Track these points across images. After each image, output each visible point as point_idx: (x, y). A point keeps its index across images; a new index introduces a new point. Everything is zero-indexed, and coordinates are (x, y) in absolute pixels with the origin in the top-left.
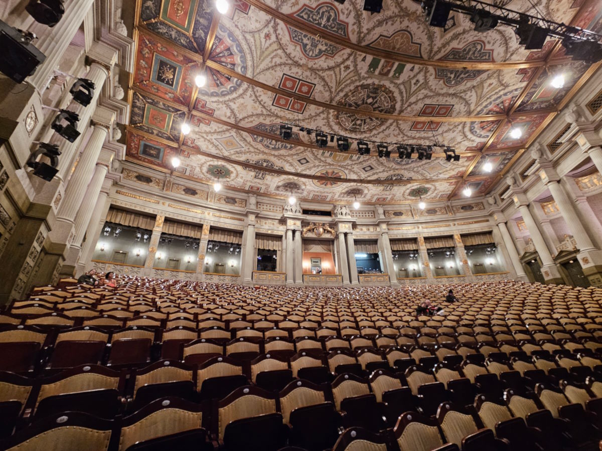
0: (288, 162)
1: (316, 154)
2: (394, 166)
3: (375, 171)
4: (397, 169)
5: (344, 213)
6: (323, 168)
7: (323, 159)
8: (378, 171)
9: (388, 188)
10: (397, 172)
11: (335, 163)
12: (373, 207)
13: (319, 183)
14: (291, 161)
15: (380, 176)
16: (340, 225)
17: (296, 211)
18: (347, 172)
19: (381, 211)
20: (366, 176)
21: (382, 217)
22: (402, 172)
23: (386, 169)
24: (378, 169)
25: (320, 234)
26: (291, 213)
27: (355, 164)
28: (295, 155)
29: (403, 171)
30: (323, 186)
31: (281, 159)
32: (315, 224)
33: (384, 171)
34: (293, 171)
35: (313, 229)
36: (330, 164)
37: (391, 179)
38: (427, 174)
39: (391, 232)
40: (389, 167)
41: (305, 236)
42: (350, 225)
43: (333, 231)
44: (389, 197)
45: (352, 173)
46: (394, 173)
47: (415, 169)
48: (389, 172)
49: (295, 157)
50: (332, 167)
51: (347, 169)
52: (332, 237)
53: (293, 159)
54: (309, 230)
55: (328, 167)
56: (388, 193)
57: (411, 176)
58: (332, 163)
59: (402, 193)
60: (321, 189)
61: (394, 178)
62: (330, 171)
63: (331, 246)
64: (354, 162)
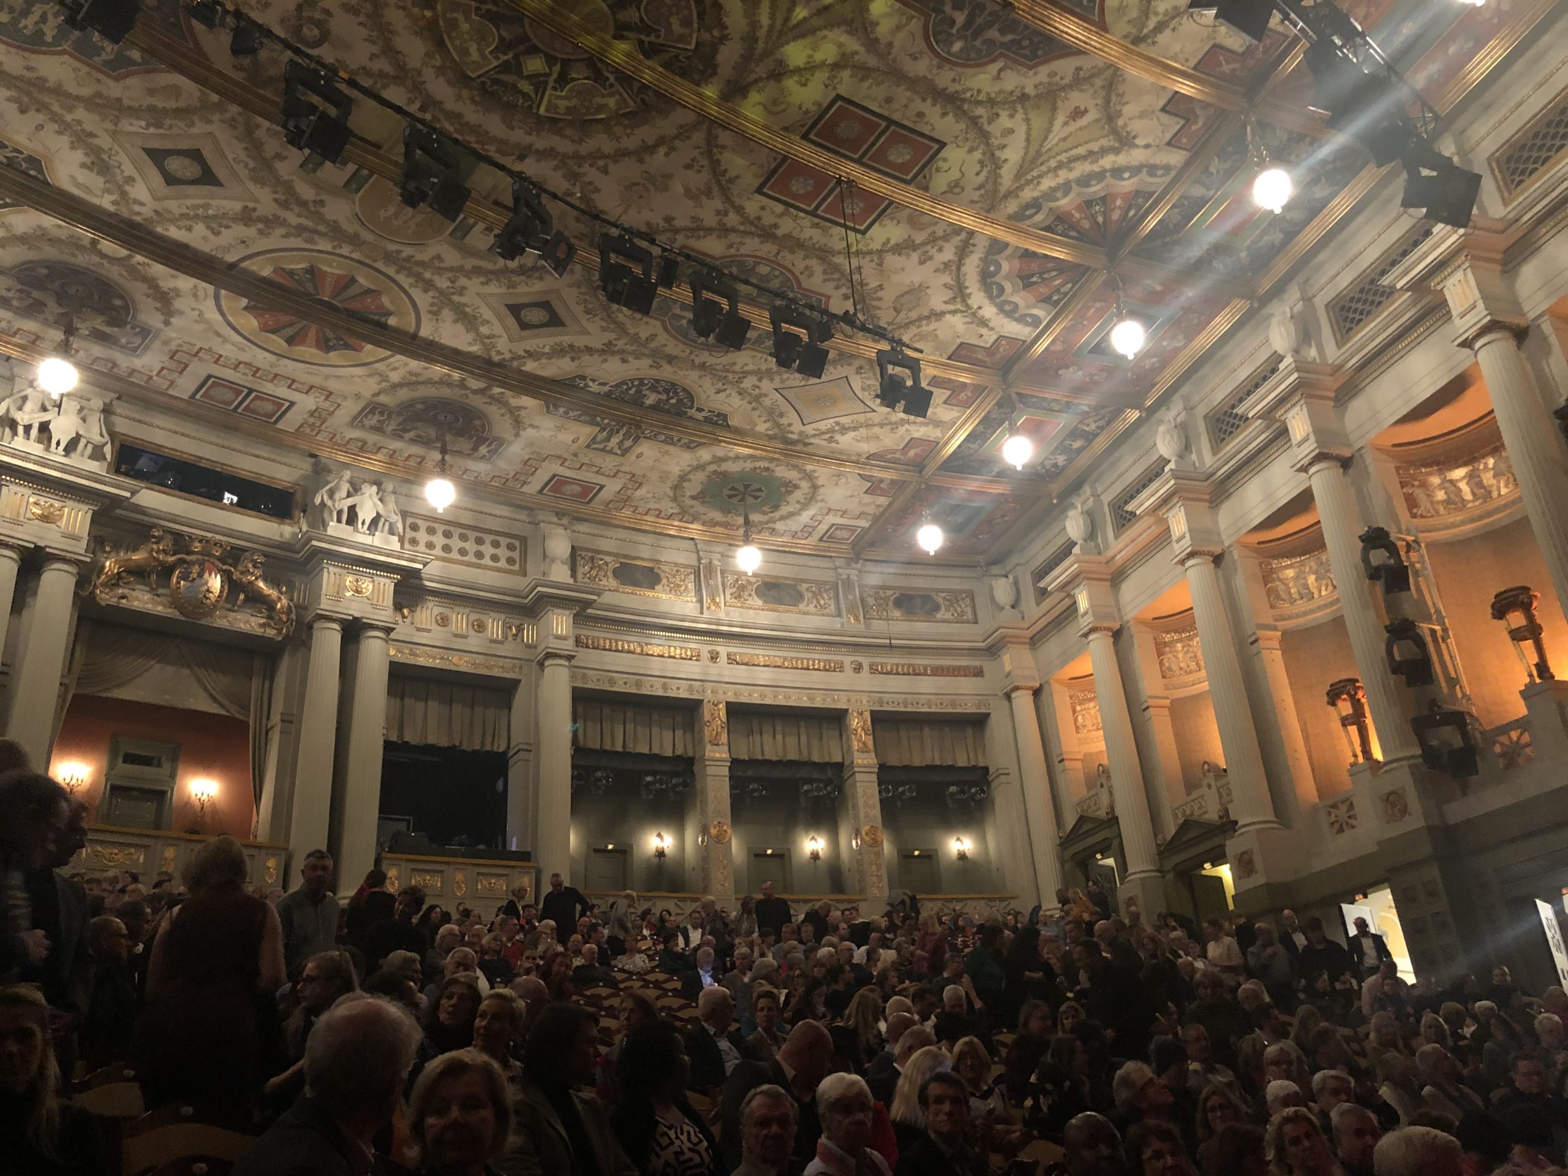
0: (82, 139)
1: (269, 152)
2: (663, 337)
3: (566, 340)
4: (671, 359)
5: (366, 514)
6: (294, 242)
7: (305, 191)
8: (580, 341)
9: (615, 441)
10: (667, 372)
11: (366, 236)
12: (523, 516)
13: (250, 323)
14: (104, 141)
15: (589, 372)
16: (330, 576)
18: (423, 299)
19: (559, 545)
20: (519, 348)
21: (560, 573)
22: (689, 378)
23: (620, 344)
24: (584, 332)
25: (198, 605)
27: (477, 271)
28: (134, 112)
29: (694, 375)
30: (277, 342)
31: (42, 107)
33: (608, 350)
34: (107, 202)
36: (336, 232)
37: (637, 401)
38: (792, 417)
39: (588, 658)
40: (635, 339)
42: (387, 585)
43: (283, 603)
44: (612, 487)
45: (447, 314)
46: (655, 373)
47: (748, 383)
48: (634, 363)
49: (136, 126)
50: (345, 250)
51: (428, 286)
52: (271, 633)
53: (114, 134)
54: (138, 573)
55: (325, 245)
56: (609, 463)
57: (725, 409)
58: (351, 228)
59: (672, 480)
60: (261, 358)
61: (651, 399)
62: (332, 269)
63: (256, 683)
64: (470, 263)
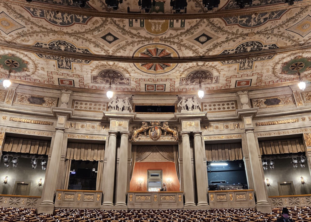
0: (90, 41)
1: (122, 27)
2: (241, 30)
3: (215, 42)
4: (247, 35)
5: (190, 106)
6: (140, 45)
7: (134, 32)
8: (219, 41)
9: (246, 65)
10: (248, 39)
11: (153, 37)
13: (145, 69)
14: (93, 40)
15: (227, 48)
16: (184, 123)
17: (123, 109)
18: (175, 47)
19: (244, 99)
20: (205, 49)
22: (256, 38)
23: (230, 37)
24: (218, 38)
26: (116, 111)
27: (182, 34)
28: (94, 30)
29: (257, 36)
30: (152, 71)
31: (80, 37)
32: (149, 124)
33: (227, 40)
34: (103, 53)
35: (147, 131)
36: (147, 39)
37: (245, 50)
38: (297, 37)
40: (233, 34)
41: (137, 140)
42: (198, 122)
43: (175, 132)
44: (254, 78)
45: (183, 48)
46: (245, 41)
47: (276, 31)
48: (237, 40)
49: (96, 33)
50: (151, 42)
51: (174, 43)
52: (173, 140)
53: (94, 37)
54: (142, 133)
55: (146, 43)
56: (249, 72)
57: (274, 43)
58: (149, 36)
59: (271, 70)
60: (152, 77)
61: (249, 49)
62: (152, 48)
63: (175, 153)
64: (179, 32)
